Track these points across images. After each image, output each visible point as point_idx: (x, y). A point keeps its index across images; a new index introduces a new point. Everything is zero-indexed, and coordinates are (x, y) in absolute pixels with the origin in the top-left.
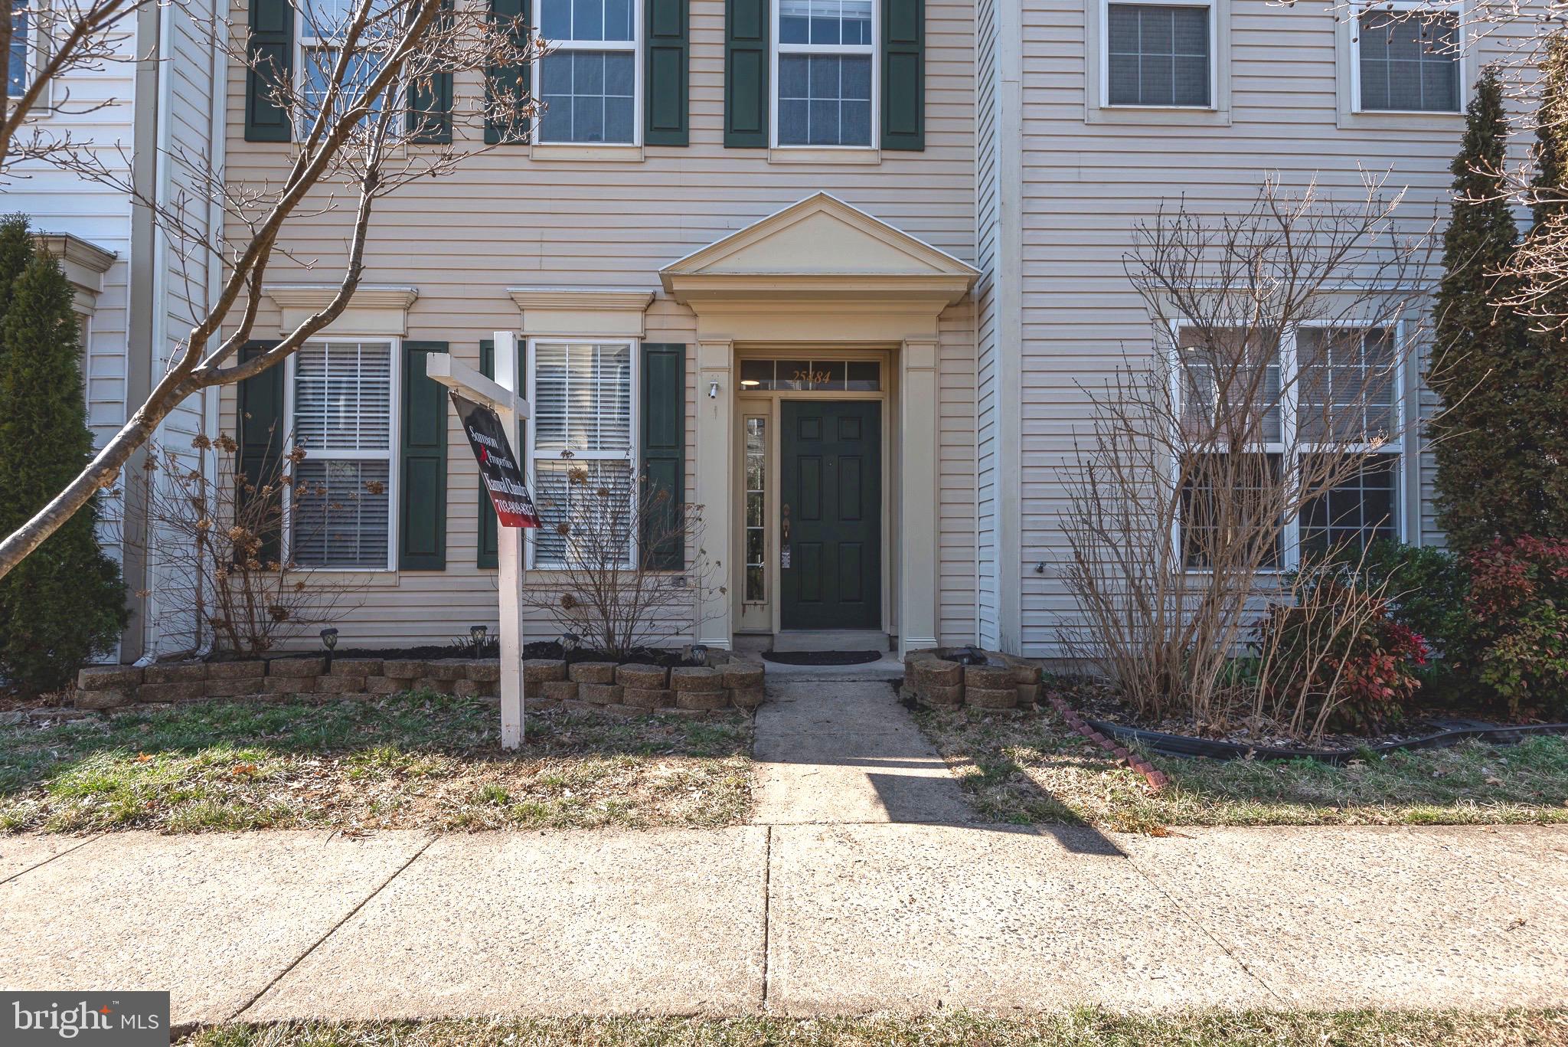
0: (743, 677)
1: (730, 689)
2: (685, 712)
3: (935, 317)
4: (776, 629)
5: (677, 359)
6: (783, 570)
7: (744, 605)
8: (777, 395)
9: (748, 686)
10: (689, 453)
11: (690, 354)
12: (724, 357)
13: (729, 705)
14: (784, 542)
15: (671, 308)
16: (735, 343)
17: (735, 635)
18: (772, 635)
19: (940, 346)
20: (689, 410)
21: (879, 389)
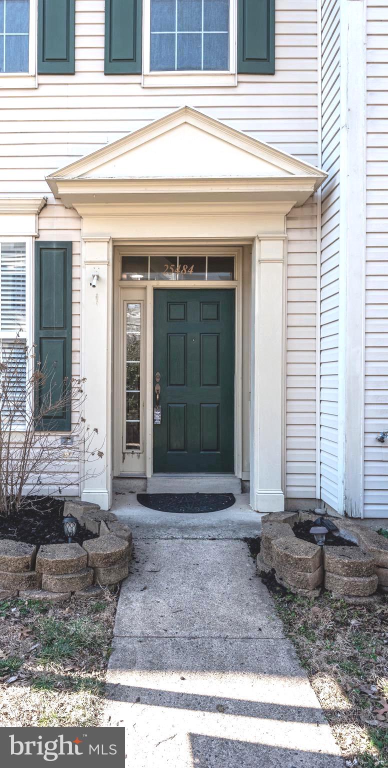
0: (108, 556)
1: (94, 568)
2: (49, 596)
3: (283, 217)
4: (149, 474)
5: (65, 254)
6: (155, 426)
7: (124, 453)
8: (152, 284)
9: (113, 563)
10: (75, 333)
11: (76, 250)
12: (104, 252)
13: (94, 584)
14: (156, 403)
15: (60, 211)
16: (114, 241)
17: (115, 478)
18: (146, 478)
19: (287, 241)
20: (75, 297)
21: (233, 279)
